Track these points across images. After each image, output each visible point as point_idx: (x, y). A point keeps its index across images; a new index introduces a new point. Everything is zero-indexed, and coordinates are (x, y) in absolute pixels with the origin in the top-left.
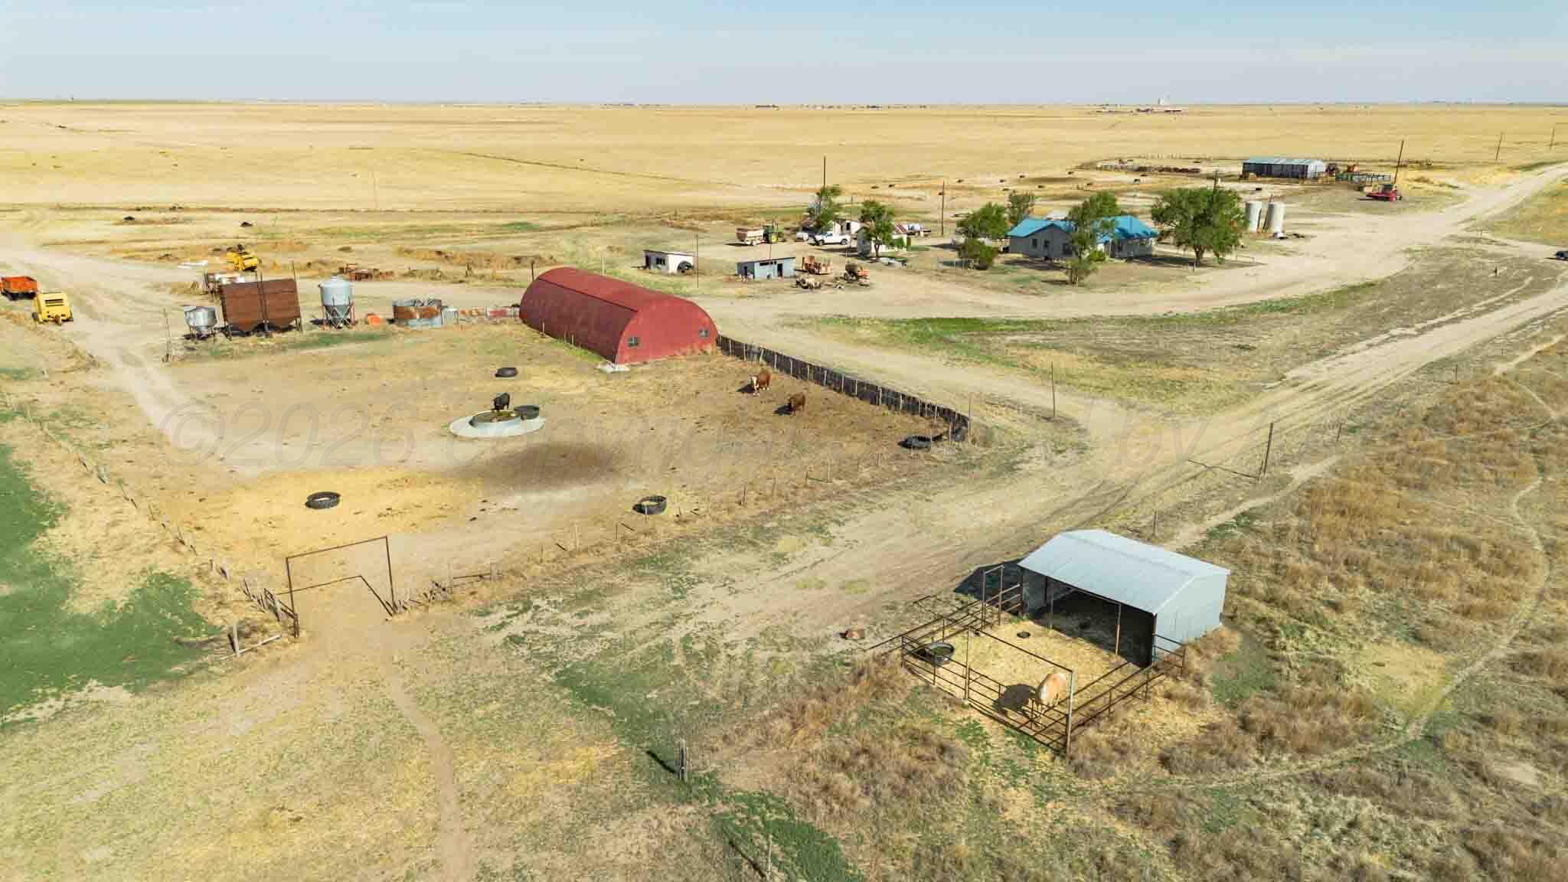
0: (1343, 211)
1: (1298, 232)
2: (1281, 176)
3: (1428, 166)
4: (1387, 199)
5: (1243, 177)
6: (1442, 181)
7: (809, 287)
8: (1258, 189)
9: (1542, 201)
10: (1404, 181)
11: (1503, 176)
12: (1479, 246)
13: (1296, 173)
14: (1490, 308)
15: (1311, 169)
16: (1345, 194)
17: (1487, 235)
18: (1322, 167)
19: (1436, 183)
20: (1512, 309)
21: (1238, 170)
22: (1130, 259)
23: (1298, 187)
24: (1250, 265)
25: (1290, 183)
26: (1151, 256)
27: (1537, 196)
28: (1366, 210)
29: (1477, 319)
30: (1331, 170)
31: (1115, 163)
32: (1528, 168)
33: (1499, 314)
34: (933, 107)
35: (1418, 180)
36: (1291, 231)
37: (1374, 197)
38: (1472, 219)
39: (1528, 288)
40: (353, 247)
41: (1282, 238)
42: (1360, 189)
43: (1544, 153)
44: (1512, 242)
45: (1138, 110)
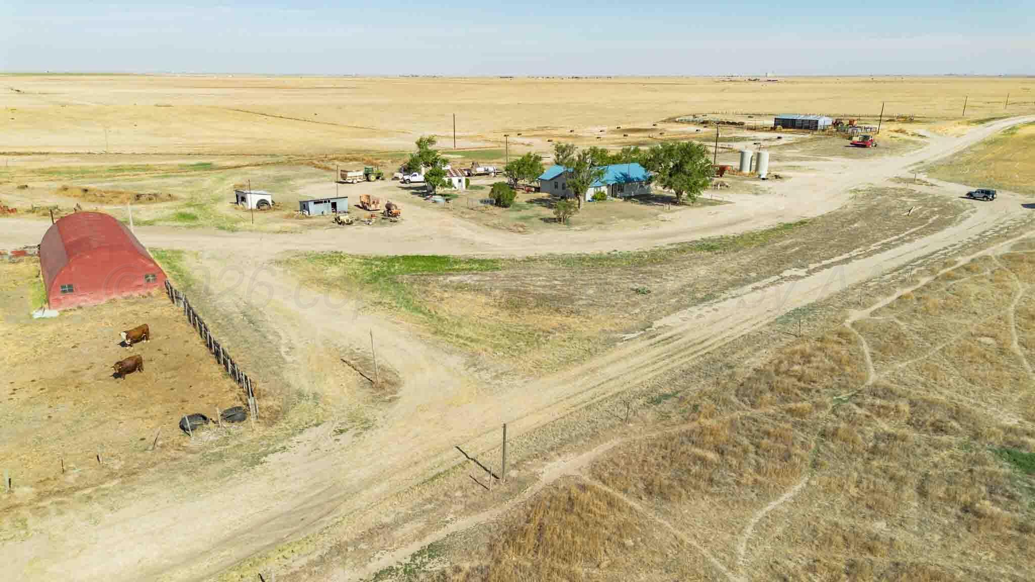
0: (830, 156)
1: (777, 173)
2: (801, 128)
3: (910, 120)
4: (864, 146)
5: (773, 129)
6: (916, 131)
7: (341, 223)
8: (779, 138)
9: (982, 148)
10: (885, 133)
11: (959, 129)
12: (911, 186)
13: (810, 126)
14: (887, 246)
15: (821, 123)
16: (840, 142)
17: (923, 177)
18: (829, 121)
19: (910, 133)
20: (906, 247)
21: (771, 123)
22: (628, 198)
23: (808, 136)
24: (719, 203)
25: (804, 133)
26: (650, 195)
27: (979, 144)
28: (847, 155)
29: (869, 258)
30: (836, 124)
31: (691, 118)
32: (981, 122)
33: (890, 253)
34: (616, 77)
35: (897, 131)
36: (773, 173)
37: (856, 145)
38: (922, 162)
39: (931, 225)
40: (30, 185)
41: (763, 179)
42: (850, 138)
43: (1000, 110)
44: (940, 183)
45: (749, 80)
